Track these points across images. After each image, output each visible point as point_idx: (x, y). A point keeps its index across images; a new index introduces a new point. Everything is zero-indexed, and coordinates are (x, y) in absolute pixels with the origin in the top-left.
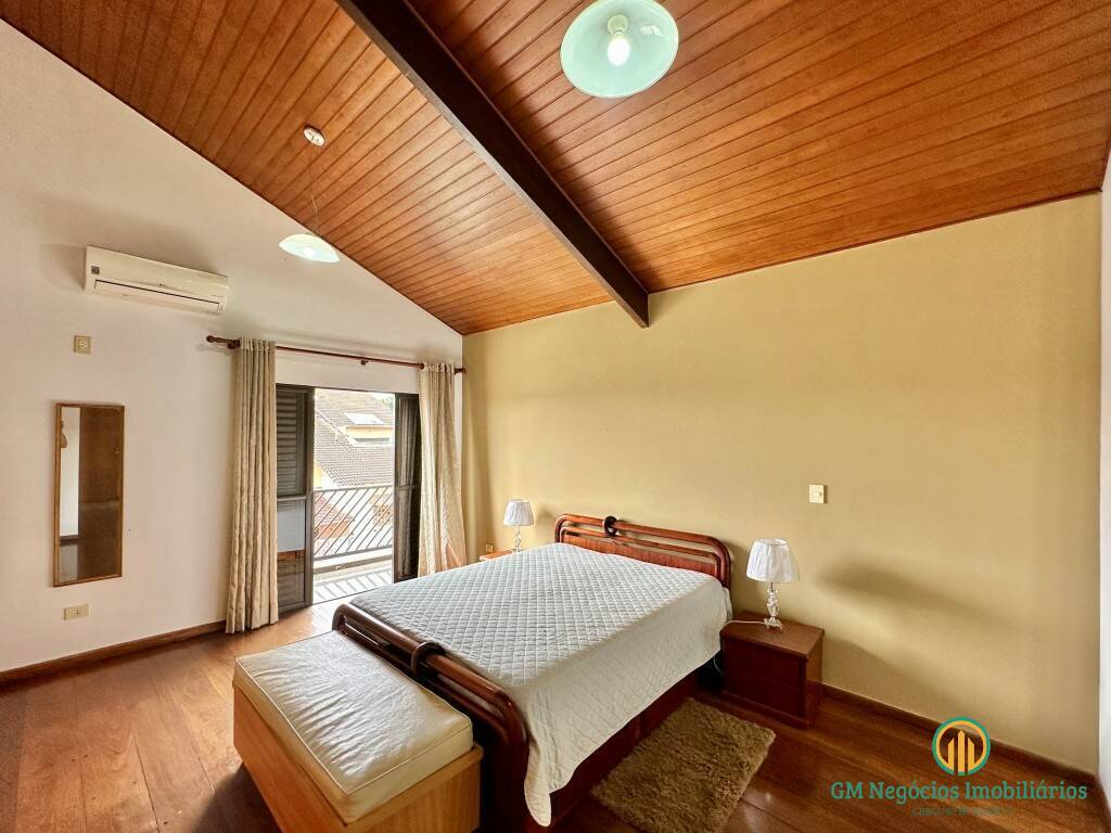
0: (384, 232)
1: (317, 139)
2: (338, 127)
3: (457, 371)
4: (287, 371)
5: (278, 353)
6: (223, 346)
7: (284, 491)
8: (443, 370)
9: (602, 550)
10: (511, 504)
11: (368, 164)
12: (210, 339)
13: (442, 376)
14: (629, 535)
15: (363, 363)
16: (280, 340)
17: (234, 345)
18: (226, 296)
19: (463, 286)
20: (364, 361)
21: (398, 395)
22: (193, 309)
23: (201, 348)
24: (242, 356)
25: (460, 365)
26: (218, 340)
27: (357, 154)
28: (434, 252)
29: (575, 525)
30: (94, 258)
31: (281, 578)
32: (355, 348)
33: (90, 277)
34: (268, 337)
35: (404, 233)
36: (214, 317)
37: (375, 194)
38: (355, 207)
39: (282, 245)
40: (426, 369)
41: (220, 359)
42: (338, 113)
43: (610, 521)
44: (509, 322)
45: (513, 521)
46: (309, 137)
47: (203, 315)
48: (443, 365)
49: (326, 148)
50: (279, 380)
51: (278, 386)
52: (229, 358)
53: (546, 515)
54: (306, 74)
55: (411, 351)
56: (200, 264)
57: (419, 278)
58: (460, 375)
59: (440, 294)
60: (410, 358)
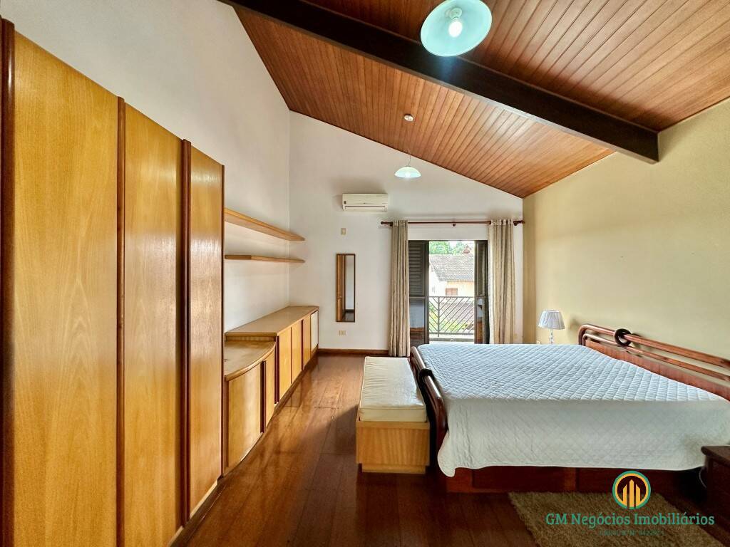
0: (455, 150)
1: (410, 119)
2: (415, 109)
3: (516, 223)
4: (414, 234)
5: (409, 225)
6: (388, 226)
7: (413, 293)
8: (505, 224)
9: (617, 357)
10: (544, 312)
11: (433, 121)
12: (382, 223)
13: (503, 226)
14: (643, 347)
15: (454, 225)
16: (410, 219)
17: (391, 224)
18: (388, 203)
19: (508, 168)
20: (454, 224)
21: (477, 242)
22: (377, 211)
23: (380, 227)
24: (394, 228)
25: (521, 218)
26: (386, 223)
27: (427, 117)
28: (482, 153)
29: (597, 334)
30: (345, 198)
31: (412, 336)
32: (452, 218)
33: (344, 205)
34: (405, 218)
35: (463, 147)
36: (384, 213)
37: (442, 133)
38: (437, 143)
39: (396, 174)
40: (492, 224)
41: (386, 231)
42: (413, 104)
43: (621, 333)
44: (548, 183)
45: (545, 324)
46: (407, 119)
47: (381, 213)
48: (505, 221)
49: (415, 120)
50: (410, 238)
51: (409, 241)
52: (391, 231)
53: (575, 324)
54: (396, 93)
55: (483, 214)
56: (379, 191)
57: (483, 169)
58: (520, 225)
59: (497, 176)
60: (484, 218)
